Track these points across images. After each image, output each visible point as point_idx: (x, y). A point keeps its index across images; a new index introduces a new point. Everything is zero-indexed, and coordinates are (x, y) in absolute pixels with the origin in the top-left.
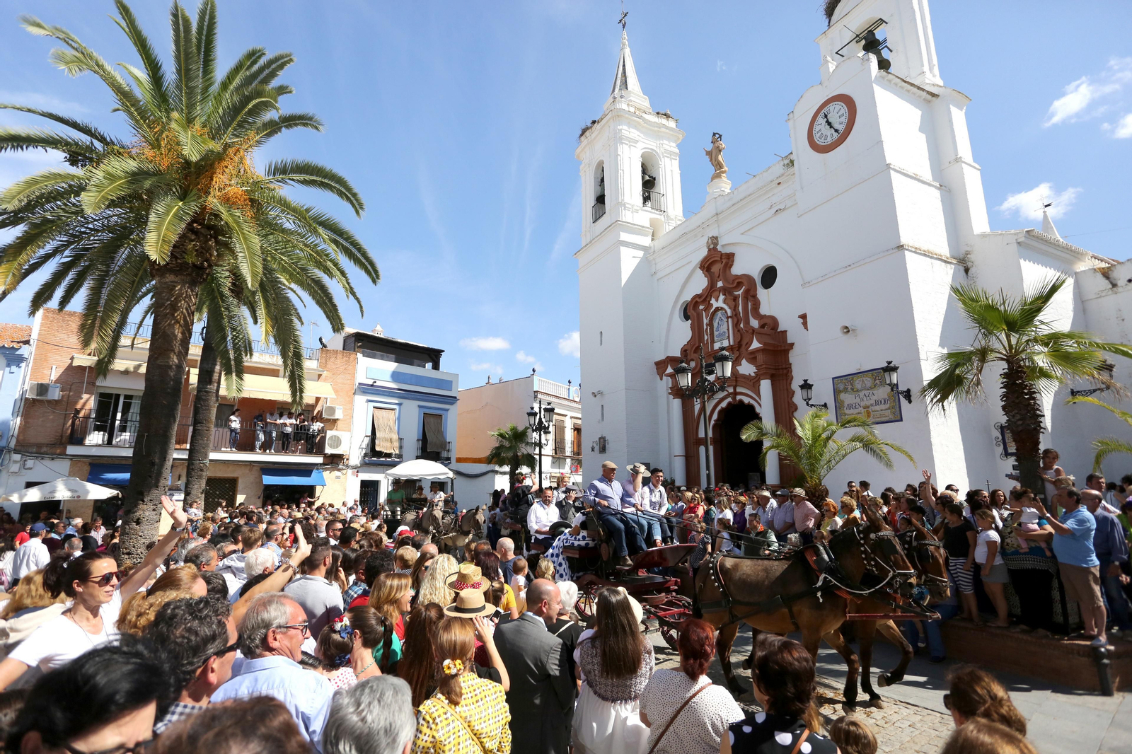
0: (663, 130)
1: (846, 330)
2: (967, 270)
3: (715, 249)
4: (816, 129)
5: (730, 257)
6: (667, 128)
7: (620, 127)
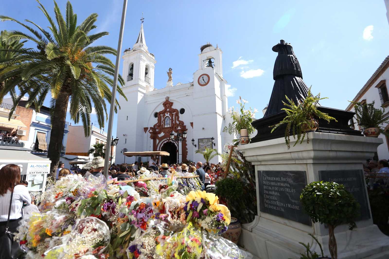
0: (152, 59)
1: (203, 129)
2: (224, 119)
3: (168, 100)
4: (200, 80)
5: (172, 103)
6: (153, 59)
7: (141, 55)
